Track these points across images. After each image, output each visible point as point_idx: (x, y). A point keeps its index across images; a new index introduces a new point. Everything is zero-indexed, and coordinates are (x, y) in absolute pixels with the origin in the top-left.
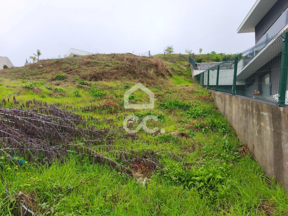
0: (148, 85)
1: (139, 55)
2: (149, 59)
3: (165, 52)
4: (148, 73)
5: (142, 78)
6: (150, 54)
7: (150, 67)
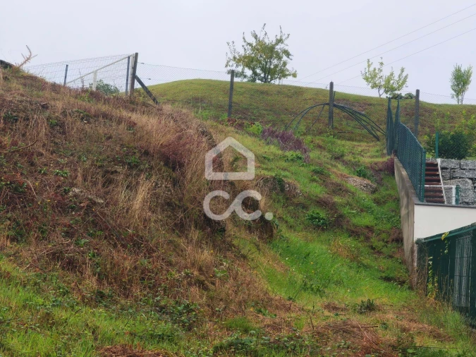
0: (107, 291)
1: (59, 80)
2: (125, 114)
3: (233, 73)
4: (116, 204)
5: (68, 234)
6: (134, 77)
7: (131, 167)
